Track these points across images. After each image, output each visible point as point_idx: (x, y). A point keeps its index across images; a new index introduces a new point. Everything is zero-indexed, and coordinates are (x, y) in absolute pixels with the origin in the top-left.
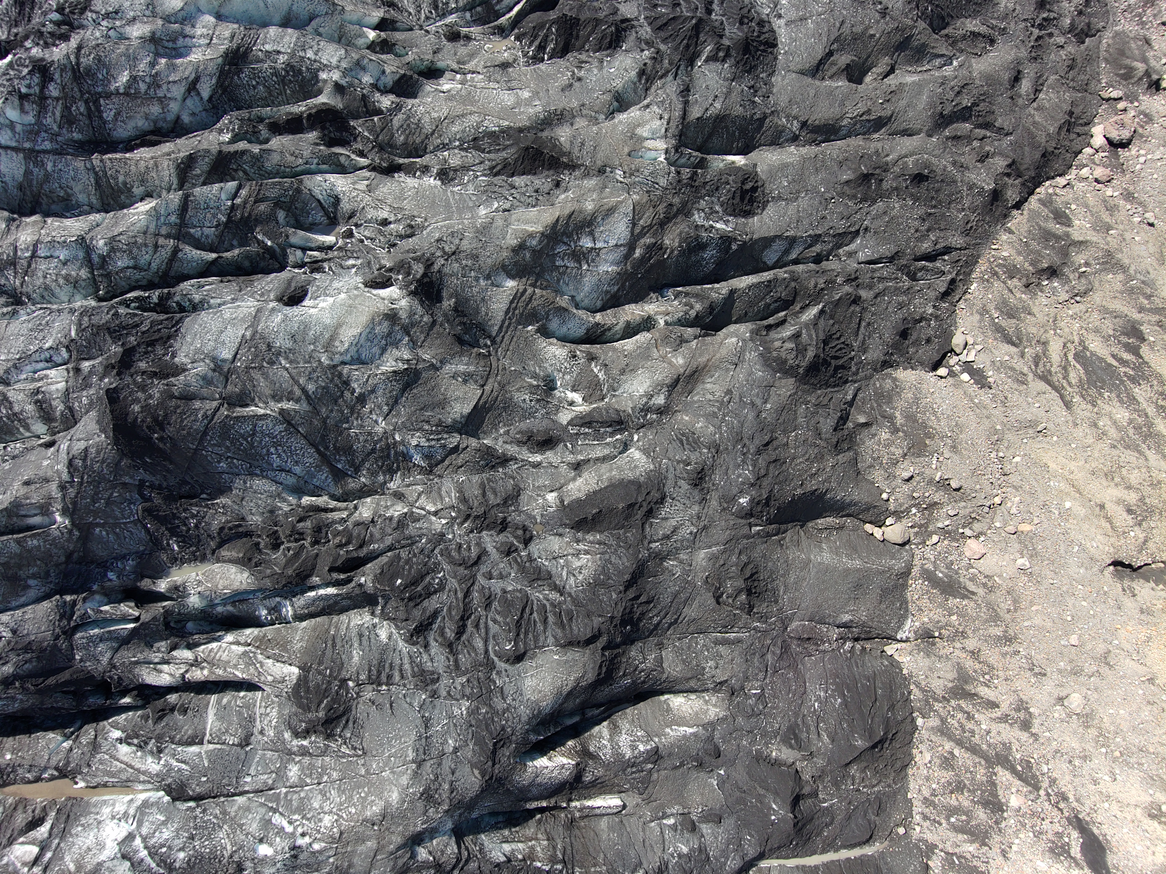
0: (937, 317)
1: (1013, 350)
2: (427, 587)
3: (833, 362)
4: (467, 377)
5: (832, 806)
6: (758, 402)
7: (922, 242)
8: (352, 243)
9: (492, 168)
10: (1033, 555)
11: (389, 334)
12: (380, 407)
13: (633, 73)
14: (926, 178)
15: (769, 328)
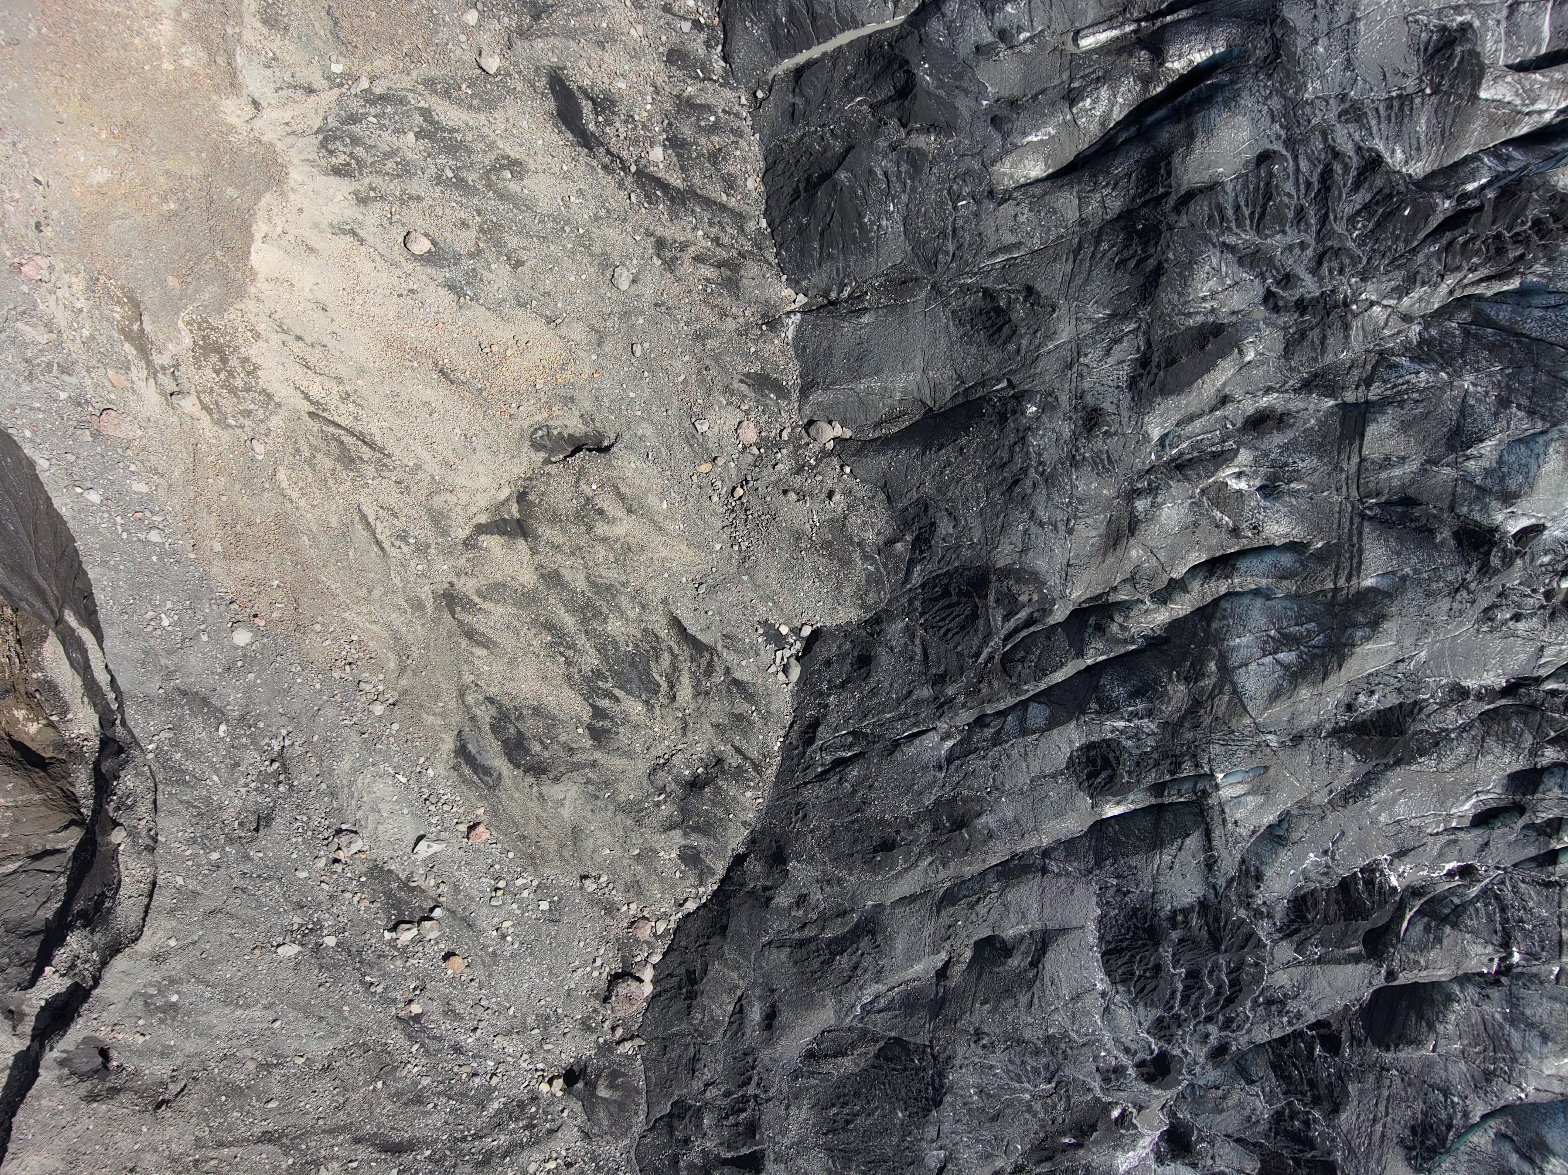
0: (821, 694)
1: (737, 675)
2: (1372, 214)
3: (955, 598)
4: (1386, 463)
5: (852, 99)
6: (1034, 529)
7: (858, 776)
8: (1545, 585)
9: (1421, 710)
10: (692, 438)
11: (1502, 479)
12: (1479, 401)
13: (1269, 873)
14: (876, 851)
15: (1030, 622)
